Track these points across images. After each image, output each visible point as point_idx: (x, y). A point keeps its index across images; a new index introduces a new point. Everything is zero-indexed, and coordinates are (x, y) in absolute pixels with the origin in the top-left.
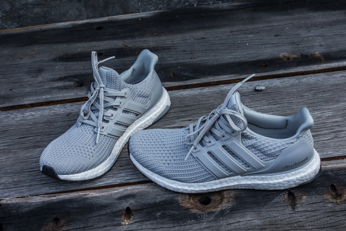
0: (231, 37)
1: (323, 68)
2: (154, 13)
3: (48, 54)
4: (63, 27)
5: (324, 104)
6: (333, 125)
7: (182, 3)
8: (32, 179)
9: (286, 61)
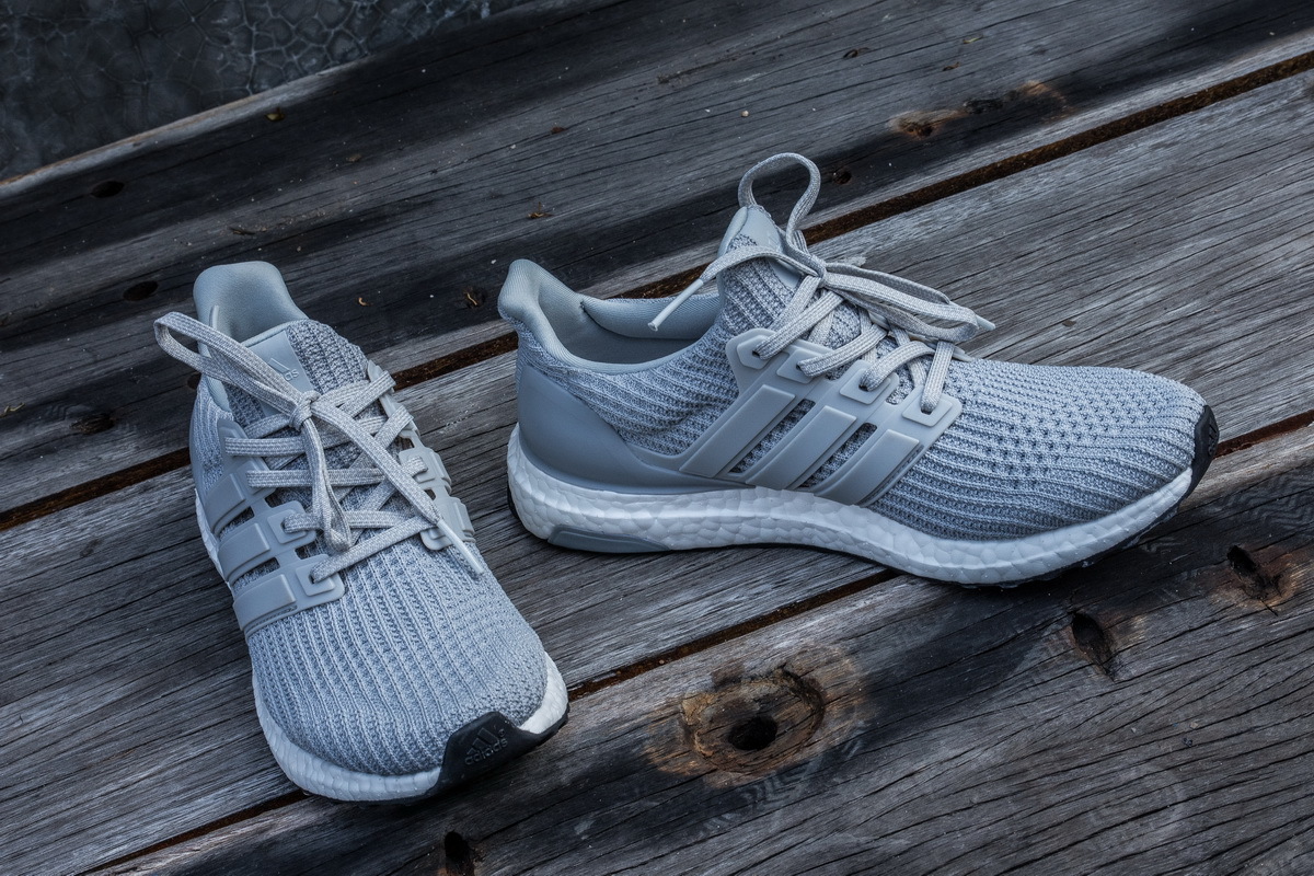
0: (669, 100)
1: (1075, 133)
2: (323, 78)
5: (1116, 266)
6: (1172, 335)
7: (429, 16)
8: (17, 830)
9: (919, 138)
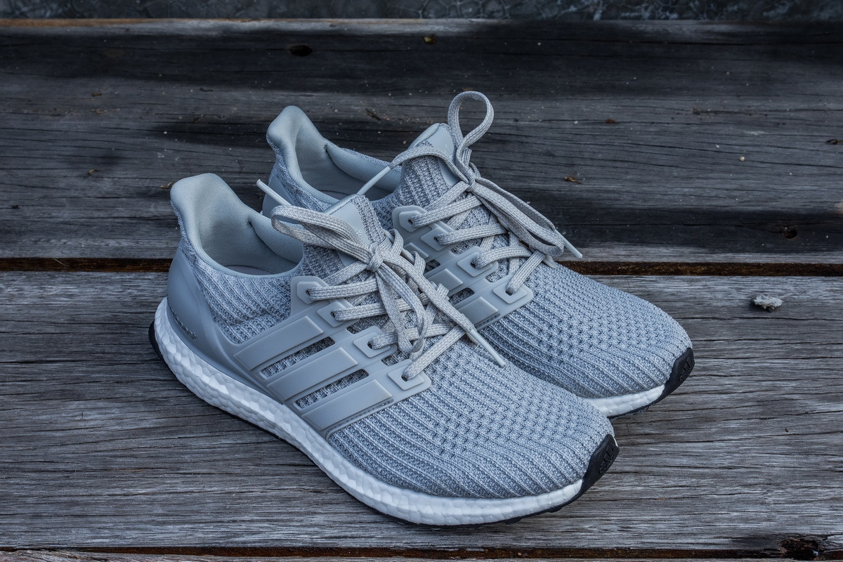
0: (694, 128)
2: (472, 24)
3: (140, 111)
4: (193, 33)
7: (559, 6)
8: (44, 497)
